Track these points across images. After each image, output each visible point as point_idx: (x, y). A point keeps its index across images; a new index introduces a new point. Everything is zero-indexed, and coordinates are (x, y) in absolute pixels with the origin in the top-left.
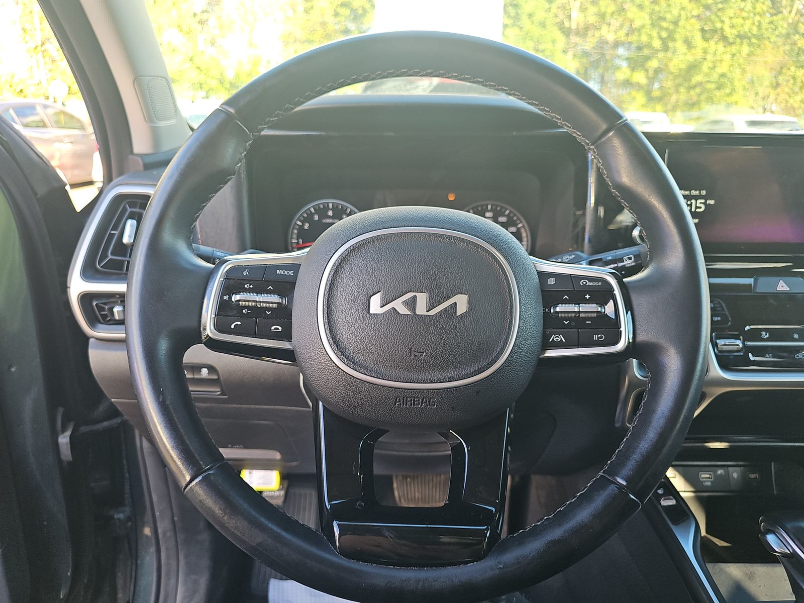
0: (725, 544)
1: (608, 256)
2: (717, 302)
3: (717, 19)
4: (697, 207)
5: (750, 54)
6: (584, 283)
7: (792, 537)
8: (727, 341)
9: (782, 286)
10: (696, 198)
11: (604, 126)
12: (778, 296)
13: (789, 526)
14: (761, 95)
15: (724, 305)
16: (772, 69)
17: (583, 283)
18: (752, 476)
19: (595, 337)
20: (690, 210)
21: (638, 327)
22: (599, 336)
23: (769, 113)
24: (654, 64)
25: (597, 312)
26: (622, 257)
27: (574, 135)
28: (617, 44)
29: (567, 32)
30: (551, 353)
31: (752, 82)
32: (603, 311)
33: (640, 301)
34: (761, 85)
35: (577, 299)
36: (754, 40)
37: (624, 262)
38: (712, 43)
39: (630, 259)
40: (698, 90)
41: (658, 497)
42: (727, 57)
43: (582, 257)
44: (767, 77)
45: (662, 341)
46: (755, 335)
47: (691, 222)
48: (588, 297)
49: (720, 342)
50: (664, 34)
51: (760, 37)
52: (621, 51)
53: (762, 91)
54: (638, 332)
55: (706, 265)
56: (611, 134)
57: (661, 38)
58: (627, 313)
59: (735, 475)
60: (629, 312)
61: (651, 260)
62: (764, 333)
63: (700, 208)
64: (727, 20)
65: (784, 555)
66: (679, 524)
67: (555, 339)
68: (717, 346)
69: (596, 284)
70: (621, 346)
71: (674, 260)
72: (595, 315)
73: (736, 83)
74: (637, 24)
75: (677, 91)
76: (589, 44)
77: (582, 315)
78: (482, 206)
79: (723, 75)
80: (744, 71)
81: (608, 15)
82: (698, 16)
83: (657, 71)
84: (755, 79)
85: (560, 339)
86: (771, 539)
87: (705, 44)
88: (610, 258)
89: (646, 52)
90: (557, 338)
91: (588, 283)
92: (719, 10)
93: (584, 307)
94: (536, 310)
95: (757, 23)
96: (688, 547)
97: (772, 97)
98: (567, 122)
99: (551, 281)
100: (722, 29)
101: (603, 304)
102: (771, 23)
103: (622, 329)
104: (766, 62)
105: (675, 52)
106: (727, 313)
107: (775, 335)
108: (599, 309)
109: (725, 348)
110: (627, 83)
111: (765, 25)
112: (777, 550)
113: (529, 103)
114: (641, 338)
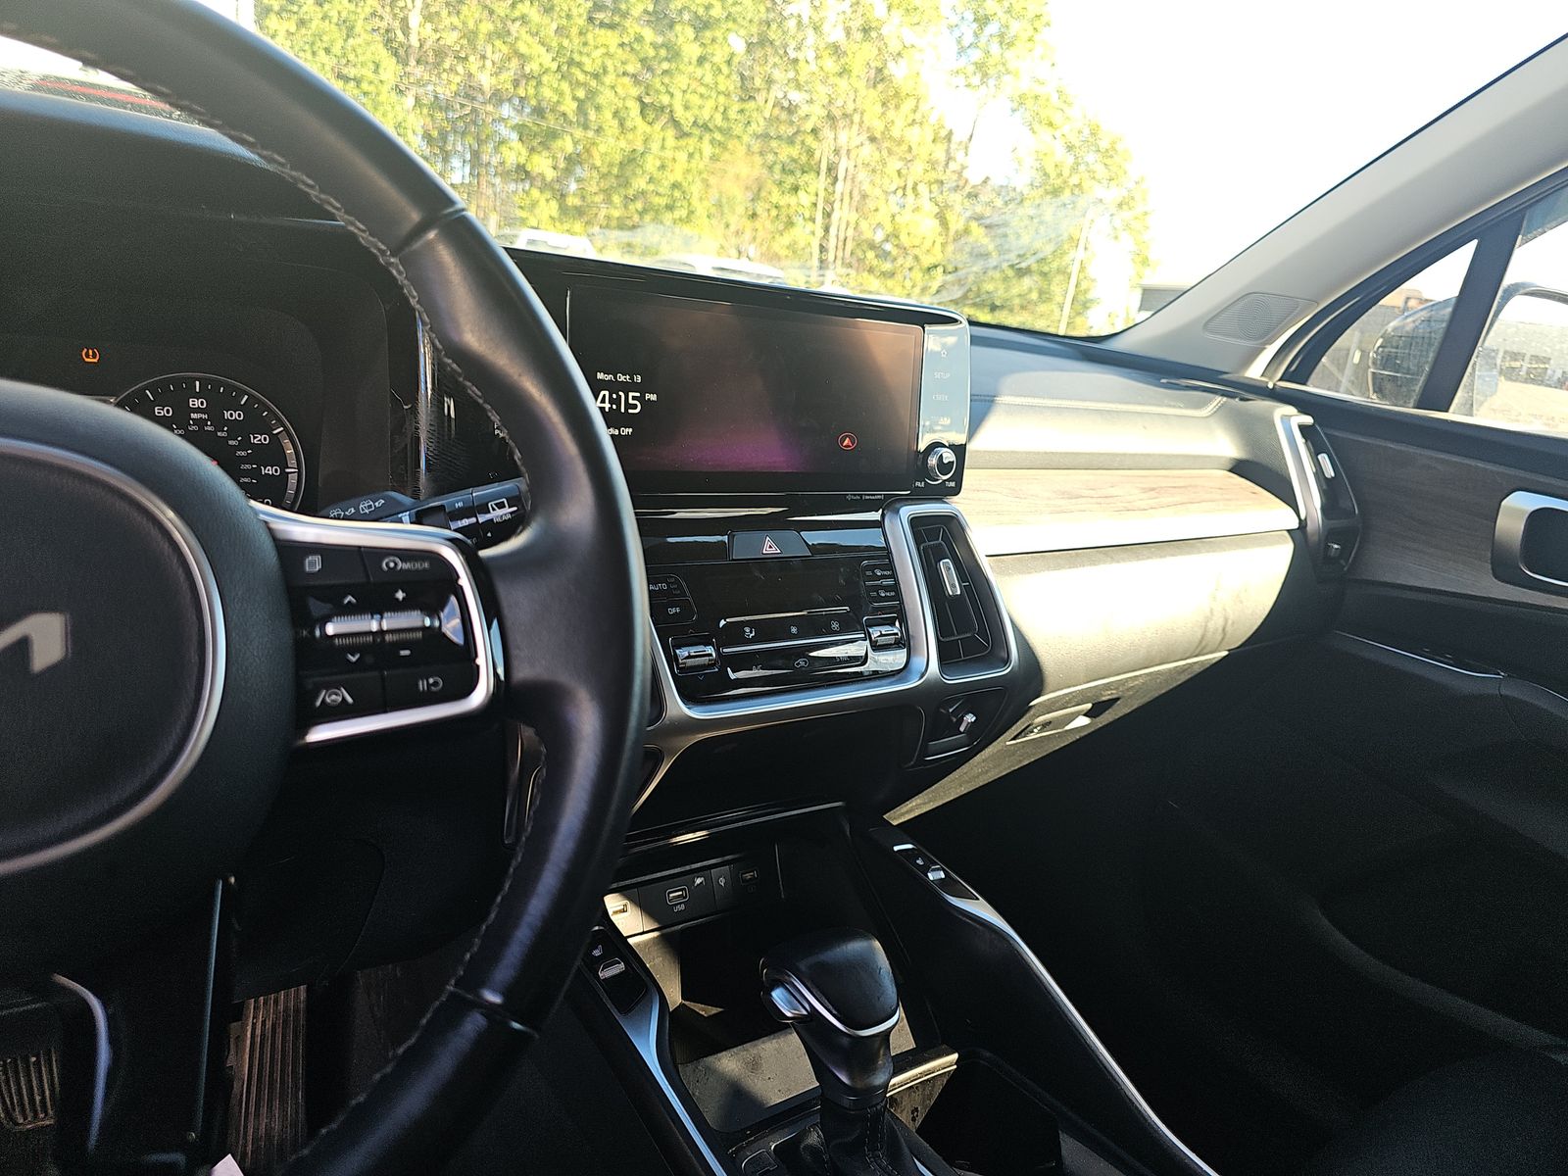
0: (714, 1010)
1: (456, 500)
2: (673, 580)
3: (663, 89)
4: (628, 406)
5: (714, 158)
6: (392, 565)
7: (809, 985)
8: (693, 650)
9: (770, 547)
10: (626, 388)
11: (415, 216)
12: (765, 562)
13: (803, 966)
14: (733, 228)
15: (684, 584)
16: (747, 188)
17: (387, 565)
18: (748, 876)
19: (422, 685)
20: (602, 409)
21: (514, 652)
22: (431, 681)
23: (744, 259)
24: (566, 144)
25: (424, 629)
26: (485, 501)
27: (352, 228)
28: (497, 97)
29: (400, 54)
30: (320, 734)
31: (719, 205)
32: (437, 624)
33: (517, 598)
34: (734, 212)
35: (377, 603)
36: (718, 136)
37: (489, 512)
38: (658, 126)
39: (501, 506)
40: (639, 205)
41: (594, 965)
42: (682, 156)
43: (399, 503)
44: (741, 198)
45: (563, 677)
46: (734, 635)
47: (604, 434)
48: (400, 595)
49: (682, 653)
50: (581, 94)
51: (726, 132)
52: (506, 110)
53: (733, 220)
54: (515, 663)
55: (636, 514)
56: (432, 235)
57: (575, 98)
58: (489, 628)
59: (722, 882)
60: (495, 623)
61: (534, 509)
62: (747, 630)
63: (635, 407)
64: (678, 95)
65: (798, 1019)
66: (630, 1011)
67: (328, 700)
68: (677, 660)
69: (418, 566)
70: (478, 697)
71: (578, 512)
72: (420, 635)
73: (695, 202)
74: (532, 67)
75: (608, 201)
76: (447, 87)
77: (388, 638)
78: (177, 382)
79: (675, 186)
80: (706, 184)
81: (481, 36)
82: (634, 76)
83: (572, 161)
84: (724, 200)
85: (340, 699)
86: (778, 996)
87: (648, 129)
88: (460, 504)
89: (551, 121)
90: (334, 697)
91: (400, 565)
92: (665, 72)
93: (390, 622)
94: (270, 636)
95: (721, 109)
96: (649, 1051)
97: (748, 235)
98: (332, 196)
99: (313, 564)
100: (671, 105)
101: (434, 609)
102: (742, 111)
103: (481, 661)
104: (737, 177)
105: (599, 130)
106: (690, 599)
107: (766, 632)
108: (428, 622)
109: (690, 662)
110: (522, 173)
111: (732, 114)
112: (789, 1015)
113: (232, 138)
114: (523, 673)
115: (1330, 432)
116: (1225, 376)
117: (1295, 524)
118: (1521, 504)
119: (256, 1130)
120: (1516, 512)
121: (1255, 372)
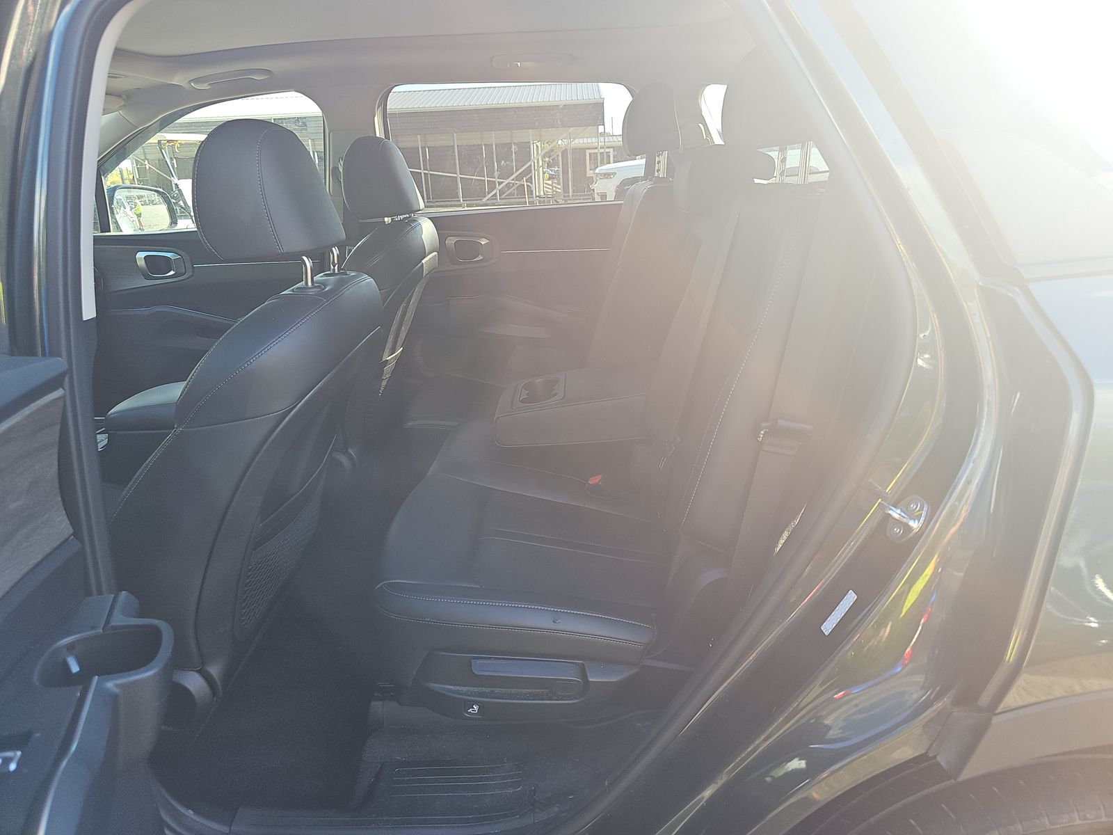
118: (141, 255)
120: (141, 258)
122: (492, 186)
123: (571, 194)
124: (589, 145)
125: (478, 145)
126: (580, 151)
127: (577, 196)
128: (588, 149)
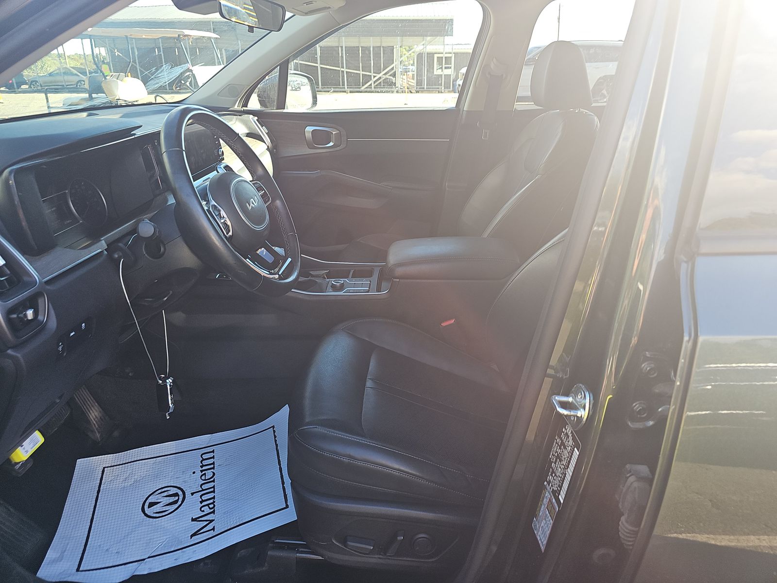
115: (262, 120)
116: (230, 109)
117: (267, 147)
118: (309, 129)
119: (93, 417)
120: (309, 132)
121: (236, 107)
122: (367, 78)
123: (425, 87)
124: (438, 51)
125: (357, 47)
126: (431, 55)
127: (428, 88)
128: (436, 53)
